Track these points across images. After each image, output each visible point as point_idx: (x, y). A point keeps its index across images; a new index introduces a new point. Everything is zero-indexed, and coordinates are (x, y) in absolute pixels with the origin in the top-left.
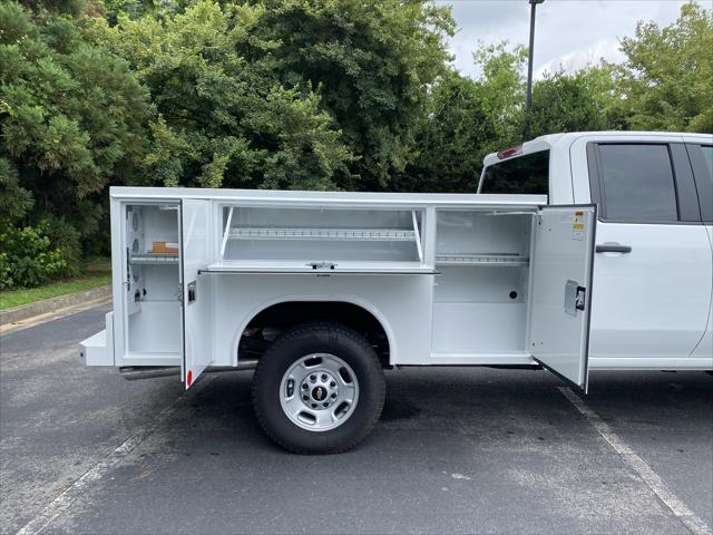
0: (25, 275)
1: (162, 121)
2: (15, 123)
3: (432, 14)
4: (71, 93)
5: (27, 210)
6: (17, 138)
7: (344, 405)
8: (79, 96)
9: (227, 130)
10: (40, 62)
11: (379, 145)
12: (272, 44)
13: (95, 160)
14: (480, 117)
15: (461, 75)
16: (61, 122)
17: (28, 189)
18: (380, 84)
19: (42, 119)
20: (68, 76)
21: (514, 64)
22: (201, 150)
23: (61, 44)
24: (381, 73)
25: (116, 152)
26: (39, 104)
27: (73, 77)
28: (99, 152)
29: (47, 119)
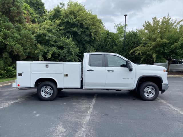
0: (9, 75)
1: (39, 44)
2: (9, 46)
4: (20, 40)
5: (11, 63)
6: (9, 49)
7: (51, 94)
8: (21, 40)
9: (53, 45)
10: (14, 34)
11: (87, 48)
12: (62, 28)
13: (24, 52)
14: (113, 41)
15: (109, 32)
16: (17, 45)
17: (11, 58)
18: (86, 35)
19: (14, 45)
20: (19, 36)
22: (47, 50)
23: (19, 30)
24: (86, 33)
25: (28, 51)
26: (14, 42)
27: (20, 36)
28: (25, 51)
29: (15, 44)
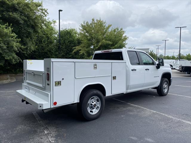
3: (42, 10)
7: (98, 107)
21: (53, 24)
